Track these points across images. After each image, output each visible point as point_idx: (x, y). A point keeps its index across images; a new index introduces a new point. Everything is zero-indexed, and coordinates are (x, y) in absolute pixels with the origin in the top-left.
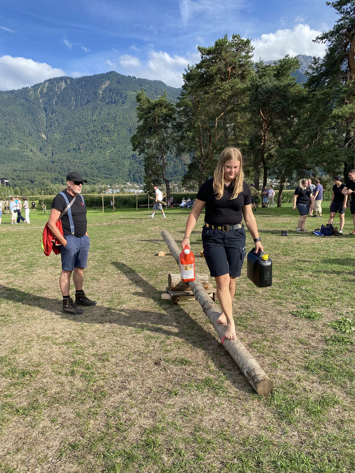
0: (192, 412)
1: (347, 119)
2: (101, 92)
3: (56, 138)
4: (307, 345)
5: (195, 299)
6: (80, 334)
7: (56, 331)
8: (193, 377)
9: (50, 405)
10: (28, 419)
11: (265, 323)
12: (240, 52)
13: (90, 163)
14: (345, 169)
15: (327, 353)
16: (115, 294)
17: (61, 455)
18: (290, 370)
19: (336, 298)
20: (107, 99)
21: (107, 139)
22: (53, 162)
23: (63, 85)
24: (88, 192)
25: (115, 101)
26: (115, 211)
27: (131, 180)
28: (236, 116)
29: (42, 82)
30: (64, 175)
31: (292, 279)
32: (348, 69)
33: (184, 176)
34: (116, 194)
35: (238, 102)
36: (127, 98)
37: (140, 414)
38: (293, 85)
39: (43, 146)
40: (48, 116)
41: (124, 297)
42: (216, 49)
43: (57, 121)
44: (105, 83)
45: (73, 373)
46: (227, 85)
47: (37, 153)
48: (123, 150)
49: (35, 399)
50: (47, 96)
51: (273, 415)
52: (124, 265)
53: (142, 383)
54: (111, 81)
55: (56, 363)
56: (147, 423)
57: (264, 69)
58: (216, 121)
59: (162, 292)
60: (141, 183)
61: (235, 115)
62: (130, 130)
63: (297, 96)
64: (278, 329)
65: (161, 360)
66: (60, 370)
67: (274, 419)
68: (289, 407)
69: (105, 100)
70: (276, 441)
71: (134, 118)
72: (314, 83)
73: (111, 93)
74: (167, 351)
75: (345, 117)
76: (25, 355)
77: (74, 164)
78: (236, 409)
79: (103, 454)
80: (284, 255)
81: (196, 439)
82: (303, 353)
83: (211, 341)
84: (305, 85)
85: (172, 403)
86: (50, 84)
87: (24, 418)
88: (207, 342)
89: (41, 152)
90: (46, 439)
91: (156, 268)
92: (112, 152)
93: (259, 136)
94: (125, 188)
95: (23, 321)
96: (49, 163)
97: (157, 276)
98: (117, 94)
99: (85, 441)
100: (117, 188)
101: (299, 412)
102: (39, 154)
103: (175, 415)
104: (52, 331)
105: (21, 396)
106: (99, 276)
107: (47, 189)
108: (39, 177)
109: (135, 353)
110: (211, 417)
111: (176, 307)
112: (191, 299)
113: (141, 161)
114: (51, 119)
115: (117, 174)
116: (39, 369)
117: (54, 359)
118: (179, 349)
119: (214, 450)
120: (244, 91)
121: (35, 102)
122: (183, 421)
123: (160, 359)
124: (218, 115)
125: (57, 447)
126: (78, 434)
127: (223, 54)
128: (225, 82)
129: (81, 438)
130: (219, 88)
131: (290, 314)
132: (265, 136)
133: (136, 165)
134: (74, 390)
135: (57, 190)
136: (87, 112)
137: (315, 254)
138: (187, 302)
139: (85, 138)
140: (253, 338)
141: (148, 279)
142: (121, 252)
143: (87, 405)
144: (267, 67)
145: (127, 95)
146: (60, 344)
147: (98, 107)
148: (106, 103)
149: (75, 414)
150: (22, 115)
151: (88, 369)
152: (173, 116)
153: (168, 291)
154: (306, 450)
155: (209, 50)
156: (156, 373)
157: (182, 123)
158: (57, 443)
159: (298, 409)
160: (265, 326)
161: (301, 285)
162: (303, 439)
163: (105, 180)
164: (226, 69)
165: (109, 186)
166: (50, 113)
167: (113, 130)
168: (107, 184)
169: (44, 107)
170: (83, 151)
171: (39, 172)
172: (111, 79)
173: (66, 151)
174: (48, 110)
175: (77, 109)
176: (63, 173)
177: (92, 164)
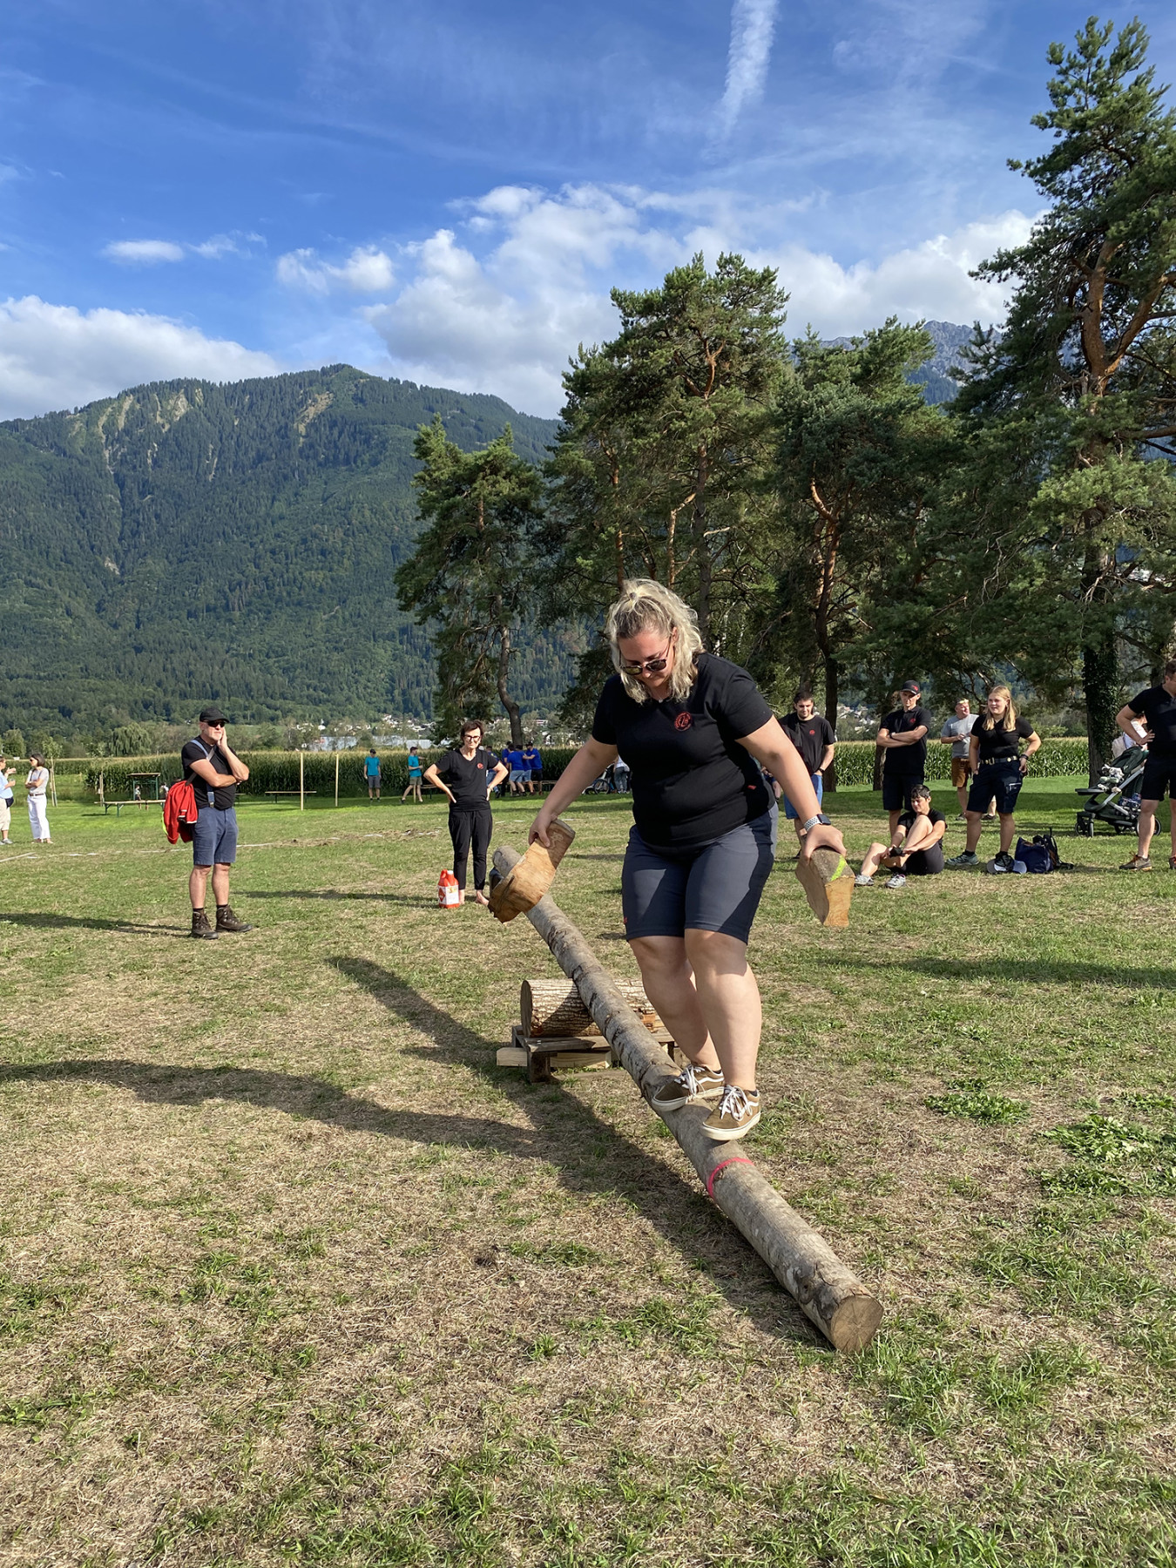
0: (603, 1408)
1: (1087, 515)
2: (302, 428)
3: (149, 572)
4: (980, 1200)
5: (607, 1065)
6: (225, 1174)
7: (143, 1165)
8: (605, 1300)
9: (122, 1393)
10: (46, 1437)
11: (840, 1133)
12: (745, 308)
13: (260, 651)
14: (1087, 671)
15: (1043, 1222)
16: (341, 1052)
17: (160, 1547)
18: (925, 1273)
19: (1071, 1055)
20: (321, 450)
21: (318, 576)
22: (138, 650)
23: (181, 406)
24: (252, 748)
25: (348, 458)
26: (340, 806)
27: (397, 709)
28: (735, 505)
29: (114, 396)
30: (173, 692)
31: (928, 1001)
32: (1083, 362)
33: (569, 693)
34: (347, 753)
35: (740, 459)
36: (385, 449)
37: (428, 1415)
38: (913, 408)
39: (107, 598)
40: (128, 501)
41: (371, 1059)
42: (668, 300)
43: (157, 516)
44: (315, 401)
45: (199, 1293)
46: (703, 407)
47: (88, 621)
48: (371, 611)
49: (69, 1375)
50: (127, 439)
51: (871, 1411)
52: (370, 965)
53: (435, 1322)
54: (335, 394)
55: (144, 1263)
56: (453, 1442)
57: (822, 358)
58: (670, 520)
59: (497, 1046)
60: (428, 717)
61: (731, 499)
62: (395, 549)
63: (926, 441)
64: (885, 1151)
65: (498, 1251)
66: (155, 1285)
67: (875, 1425)
68: (924, 1384)
69: (316, 455)
70: (882, 1489)
71: (407, 512)
72: (978, 403)
73: (336, 432)
74: (517, 1223)
75: (1080, 507)
76: (35, 1242)
77: (210, 655)
78: (748, 1396)
79: (302, 1543)
80: (900, 932)
81: (616, 1490)
82: (966, 1223)
83: (665, 1190)
84: (952, 409)
85: (536, 1381)
86: (138, 401)
87: (33, 1434)
88: (650, 1193)
89: (101, 618)
90: (108, 1499)
91: (480, 971)
92: (334, 616)
93: (808, 568)
94: (374, 732)
95: (30, 1136)
96: (125, 653)
97: (481, 998)
98: (353, 436)
99: (242, 1504)
100: (347, 734)
101: (956, 1401)
102: (92, 621)
103: (545, 1416)
104: (131, 1167)
105: (23, 1366)
106: (289, 1000)
107: (116, 737)
108: (90, 697)
109: (408, 1229)
110: (667, 1420)
111: (545, 1091)
112: (595, 1066)
113: (428, 649)
114: (138, 511)
115: (349, 688)
116: (85, 1281)
117: (134, 1252)
118: (557, 1215)
119: (677, 1520)
120: (759, 426)
121: (88, 457)
122: (573, 1436)
123: (494, 1247)
124: (676, 503)
125: (146, 1525)
126: (218, 1483)
127: (692, 312)
128: (697, 398)
129: (227, 1494)
130: (682, 417)
131: (924, 1108)
132: (827, 567)
133: (412, 660)
134: (203, 1346)
135: (149, 739)
136: (257, 490)
137: (999, 927)
138: (581, 1074)
139: (247, 573)
140: (802, 1180)
141: (453, 1006)
142: (361, 927)
143: (249, 1390)
144: (831, 352)
145: (387, 440)
146: (157, 1205)
147: (290, 474)
148: (320, 464)
149: (205, 1421)
150: (43, 498)
151: (252, 1279)
152: (533, 504)
153: (519, 1038)
154: (985, 1516)
155: (646, 301)
156: (482, 1290)
157: (560, 525)
158: (144, 1509)
159: (952, 1392)
160: (840, 1144)
161: (954, 1020)
162: (972, 1482)
163: (311, 706)
164: (701, 360)
165: (322, 728)
166: (135, 491)
167: (340, 550)
168: (316, 721)
169: (116, 475)
170: (238, 614)
171: (92, 681)
172: (334, 389)
173: (184, 615)
174: (129, 482)
175: (224, 481)
176: (170, 684)
177: (268, 656)
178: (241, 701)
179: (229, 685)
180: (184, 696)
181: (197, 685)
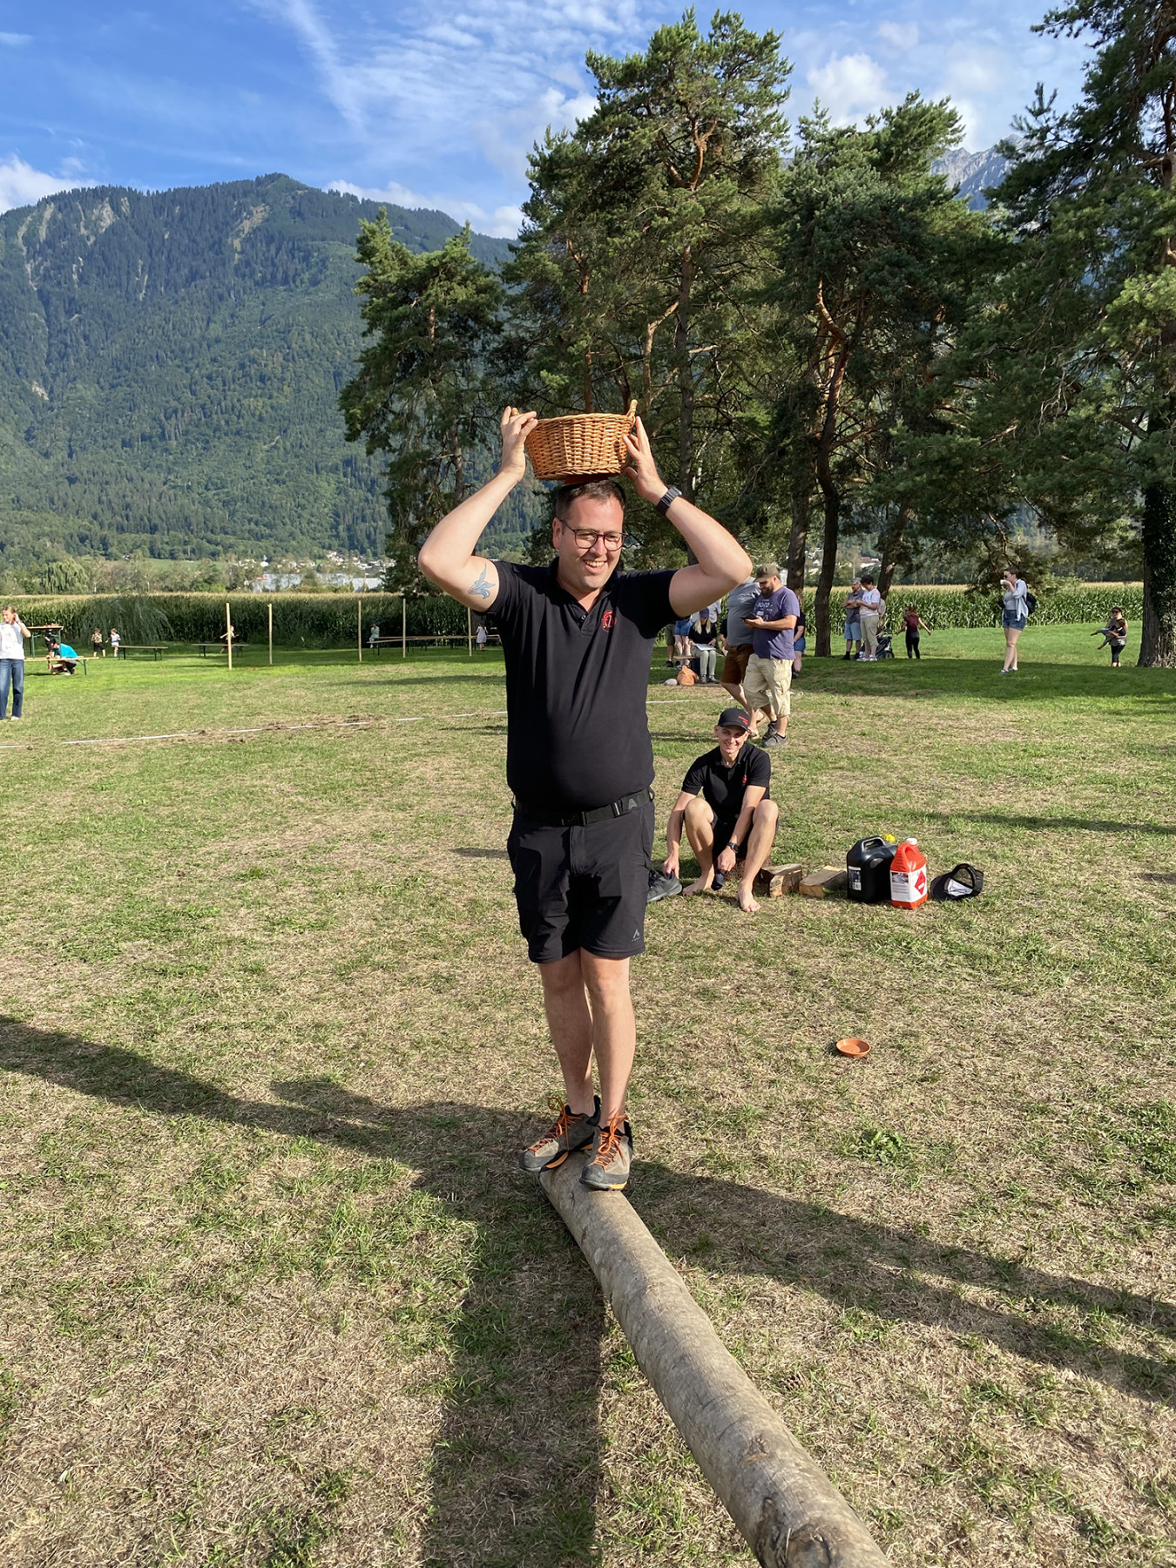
2: (237, 244)
3: (80, 398)
12: (741, 81)
13: (199, 483)
20: (258, 267)
21: (257, 404)
22: (72, 480)
23: (107, 216)
24: (190, 587)
25: (287, 276)
26: (278, 662)
27: (342, 545)
28: (721, 318)
29: (34, 204)
30: (110, 525)
33: (534, 536)
34: (289, 595)
36: (326, 267)
39: (36, 425)
40: (54, 320)
42: (653, 66)
43: (86, 338)
44: (250, 213)
46: (689, 200)
47: (16, 449)
48: (313, 441)
50: (50, 251)
54: (271, 206)
57: (831, 141)
58: (646, 337)
60: (375, 555)
61: (719, 312)
62: (337, 375)
69: (253, 274)
71: (350, 335)
73: (273, 251)
77: (147, 486)
84: (995, 196)
86: (60, 210)
89: (31, 446)
92: (274, 447)
94: (319, 569)
96: (58, 484)
98: (291, 253)
100: (292, 572)
102: (22, 451)
107: (50, 572)
108: (24, 530)
113: (373, 482)
114: (65, 331)
115: (292, 522)
121: (8, 271)
124: (654, 316)
127: (680, 82)
128: (682, 190)
130: (664, 213)
133: (358, 494)
135: (85, 575)
136: (191, 310)
139: (183, 399)
144: (841, 134)
145: (327, 258)
147: (226, 295)
148: (257, 283)
152: (491, 316)
155: (628, 67)
163: (253, 542)
164: (688, 144)
165: (264, 564)
166: (61, 310)
167: (279, 376)
168: (259, 558)
169: (40, 291)
170: (175, 443)
171: (25, 513)
172: (270, 201)
173: (119, 445)
174: (54, 300)
175: (155, 300)
176: (107, 517)
177: (207, 489)
178: (181, 536)
179: (168, 518)
180: (121, 529)
181: (135, 518)
